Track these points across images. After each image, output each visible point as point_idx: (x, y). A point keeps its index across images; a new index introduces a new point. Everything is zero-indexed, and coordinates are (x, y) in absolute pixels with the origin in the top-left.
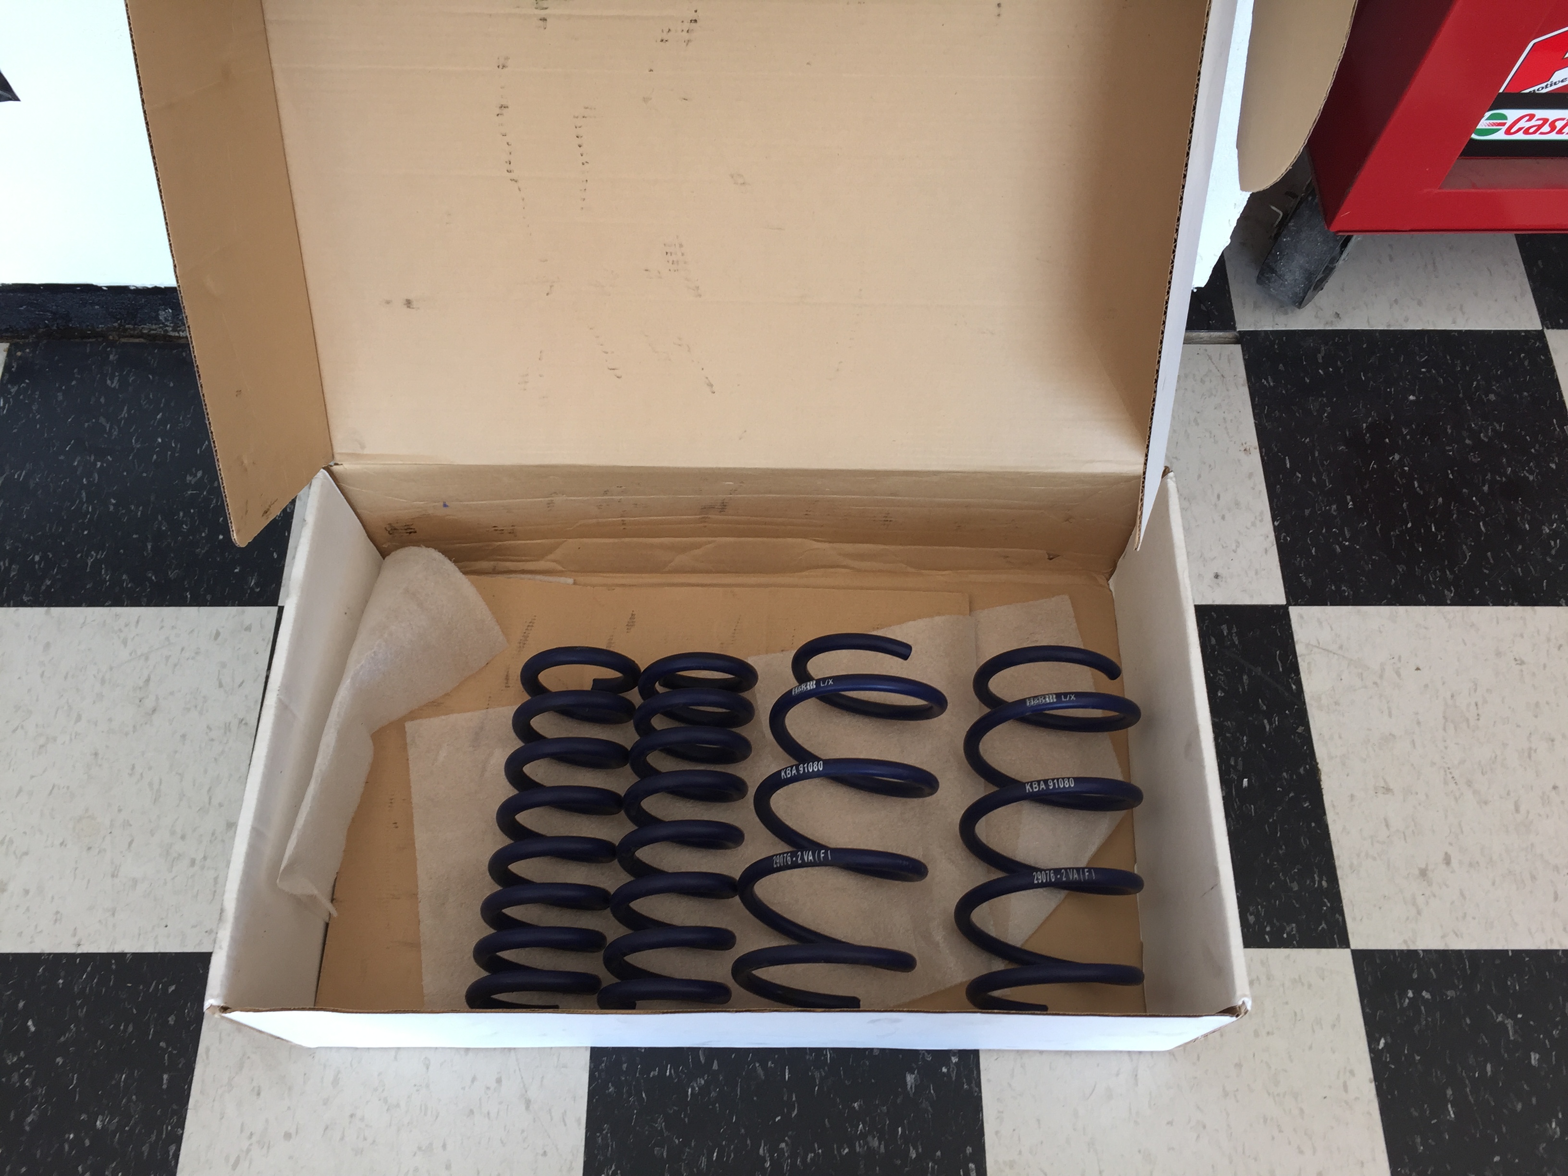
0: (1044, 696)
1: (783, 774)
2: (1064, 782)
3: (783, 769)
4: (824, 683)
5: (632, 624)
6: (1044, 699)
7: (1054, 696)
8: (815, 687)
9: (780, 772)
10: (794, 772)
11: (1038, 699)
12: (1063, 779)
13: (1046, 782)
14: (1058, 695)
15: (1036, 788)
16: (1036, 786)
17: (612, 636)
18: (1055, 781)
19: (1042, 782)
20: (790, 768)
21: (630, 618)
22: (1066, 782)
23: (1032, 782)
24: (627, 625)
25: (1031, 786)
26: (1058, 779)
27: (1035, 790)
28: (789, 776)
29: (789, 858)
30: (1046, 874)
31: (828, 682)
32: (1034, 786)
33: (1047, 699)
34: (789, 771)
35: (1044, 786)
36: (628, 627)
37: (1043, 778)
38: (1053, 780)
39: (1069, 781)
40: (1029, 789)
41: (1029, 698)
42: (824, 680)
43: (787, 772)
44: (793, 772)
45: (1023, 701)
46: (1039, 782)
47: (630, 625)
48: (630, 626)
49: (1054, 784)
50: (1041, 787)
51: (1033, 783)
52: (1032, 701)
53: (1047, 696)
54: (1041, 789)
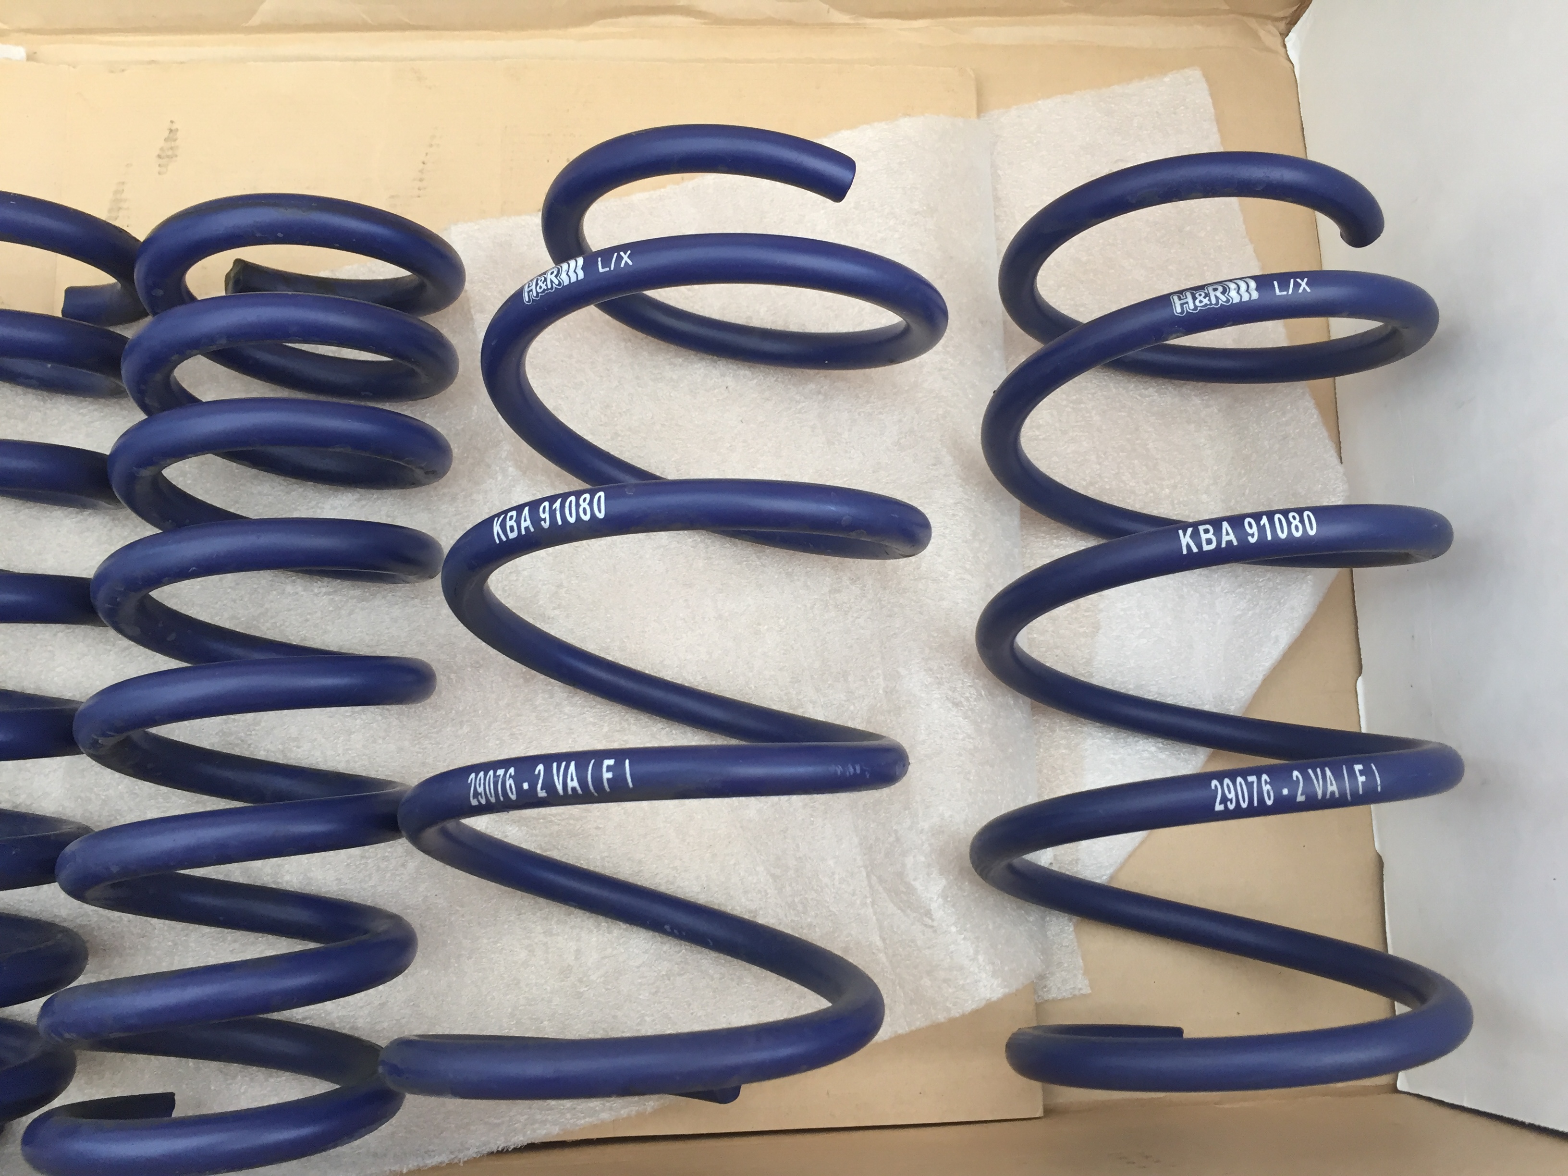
0: (1224, 286)
1: (497, 528)
2: (1289, 524)
3: (498, 515)
4: (606, 264)
5: (170, 153)
6: (1223, 293)
7: (1253, 284)
8: (581, 275)
9: (488, 523)
10: (526, 523)
11: (1207, 295)
12: (1285, 513)
13: (1236, 521)
14: (1262, 282)
15: (1209, 542)
16: (1210, 535)
17: (123, 183)
18: (1264, 520)
19: (1225, 525)
20: (514, 513)
21: (166, 140)
22: (1296, 522)
23: (1195, 525)
24: (159, 156)
25: (1195, 536)
26: (1270, 515)
27: (1206, 548)
28: (513, 535)
29: (510, 782)
30: (1250, 785)
31: (620, 258)
32: (1204, 537)
33: (1233, 294)
34: (513, 523)
35: (1232, 537)
36: (161, 161)
37: (1228, 514)
38: (1257, 517)
39: (1302, 521)
40: (1188, 546)
41: (1180, 293)
42: (607, 254)
43: (509, 523)
44: (524, 525)
45: (1164, 300)
46: (1216, 524)
47: (166, 156)
48: (168, 157)
49: (1261, 529)
50: (1225, 538)
51: (1201, 528)
52: (1190, 299)
53: (1232, 286)
54: (1223, 545)
